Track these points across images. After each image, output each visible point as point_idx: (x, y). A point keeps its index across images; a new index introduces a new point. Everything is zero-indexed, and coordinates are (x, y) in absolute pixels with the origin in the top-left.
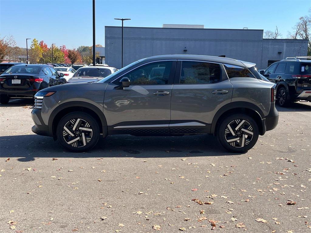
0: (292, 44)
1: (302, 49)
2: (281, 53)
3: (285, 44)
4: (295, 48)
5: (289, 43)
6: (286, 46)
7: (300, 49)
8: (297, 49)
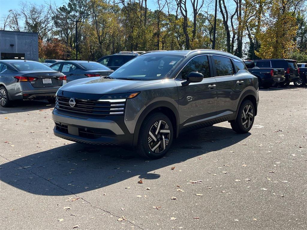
0: (24, 36)
1: (33, 42)
2: (13, 45)
3: (16, 36)
4: (26, 41)
5: (20, 36)
6: (18, 39)
7: (31, 42)
8: (28, 42)
